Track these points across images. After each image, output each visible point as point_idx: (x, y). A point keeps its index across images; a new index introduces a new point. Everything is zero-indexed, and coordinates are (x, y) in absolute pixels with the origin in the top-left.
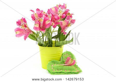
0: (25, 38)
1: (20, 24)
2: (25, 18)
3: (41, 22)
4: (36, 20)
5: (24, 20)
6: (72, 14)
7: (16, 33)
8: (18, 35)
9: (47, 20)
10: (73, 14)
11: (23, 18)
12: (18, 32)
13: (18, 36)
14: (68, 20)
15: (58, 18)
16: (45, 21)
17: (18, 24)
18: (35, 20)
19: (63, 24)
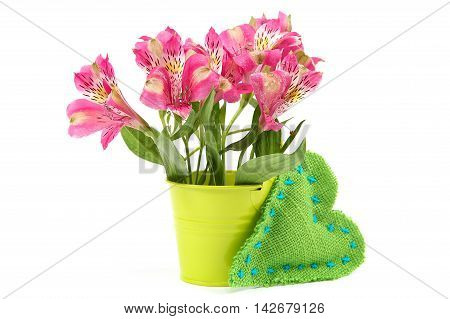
0: (106, 141)
1: (87, 85)
2: (107, 58)
3: (176, 76)
4: (154, 65)
5: (105, 65)
6: (317, 60)
7: (71, 121)
8: (78, 126)
9: (198, 65)
10: (320, 60)
11: (100, 57)
12: (80, 118)
13: (76, 130)
14: (292, 74)
15: (251, 66)
16: (190, 68)
17: (79, 83)
18: (149, 64)
19: (266, 84)
